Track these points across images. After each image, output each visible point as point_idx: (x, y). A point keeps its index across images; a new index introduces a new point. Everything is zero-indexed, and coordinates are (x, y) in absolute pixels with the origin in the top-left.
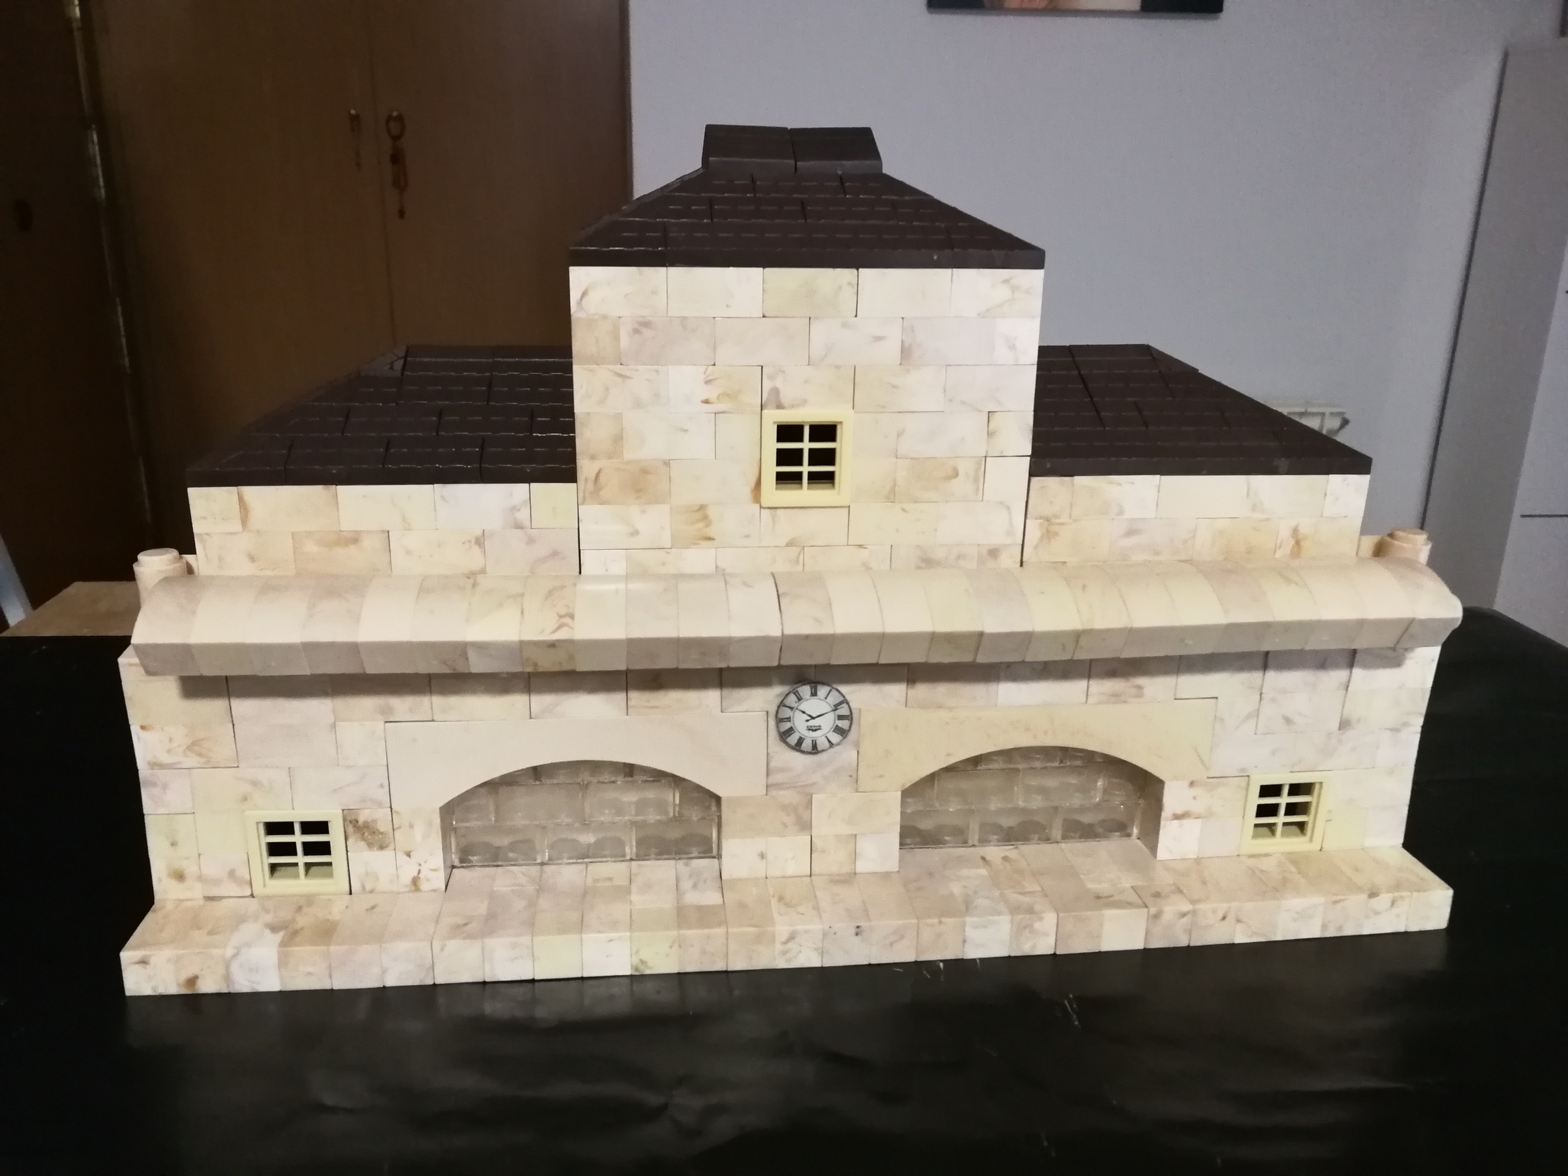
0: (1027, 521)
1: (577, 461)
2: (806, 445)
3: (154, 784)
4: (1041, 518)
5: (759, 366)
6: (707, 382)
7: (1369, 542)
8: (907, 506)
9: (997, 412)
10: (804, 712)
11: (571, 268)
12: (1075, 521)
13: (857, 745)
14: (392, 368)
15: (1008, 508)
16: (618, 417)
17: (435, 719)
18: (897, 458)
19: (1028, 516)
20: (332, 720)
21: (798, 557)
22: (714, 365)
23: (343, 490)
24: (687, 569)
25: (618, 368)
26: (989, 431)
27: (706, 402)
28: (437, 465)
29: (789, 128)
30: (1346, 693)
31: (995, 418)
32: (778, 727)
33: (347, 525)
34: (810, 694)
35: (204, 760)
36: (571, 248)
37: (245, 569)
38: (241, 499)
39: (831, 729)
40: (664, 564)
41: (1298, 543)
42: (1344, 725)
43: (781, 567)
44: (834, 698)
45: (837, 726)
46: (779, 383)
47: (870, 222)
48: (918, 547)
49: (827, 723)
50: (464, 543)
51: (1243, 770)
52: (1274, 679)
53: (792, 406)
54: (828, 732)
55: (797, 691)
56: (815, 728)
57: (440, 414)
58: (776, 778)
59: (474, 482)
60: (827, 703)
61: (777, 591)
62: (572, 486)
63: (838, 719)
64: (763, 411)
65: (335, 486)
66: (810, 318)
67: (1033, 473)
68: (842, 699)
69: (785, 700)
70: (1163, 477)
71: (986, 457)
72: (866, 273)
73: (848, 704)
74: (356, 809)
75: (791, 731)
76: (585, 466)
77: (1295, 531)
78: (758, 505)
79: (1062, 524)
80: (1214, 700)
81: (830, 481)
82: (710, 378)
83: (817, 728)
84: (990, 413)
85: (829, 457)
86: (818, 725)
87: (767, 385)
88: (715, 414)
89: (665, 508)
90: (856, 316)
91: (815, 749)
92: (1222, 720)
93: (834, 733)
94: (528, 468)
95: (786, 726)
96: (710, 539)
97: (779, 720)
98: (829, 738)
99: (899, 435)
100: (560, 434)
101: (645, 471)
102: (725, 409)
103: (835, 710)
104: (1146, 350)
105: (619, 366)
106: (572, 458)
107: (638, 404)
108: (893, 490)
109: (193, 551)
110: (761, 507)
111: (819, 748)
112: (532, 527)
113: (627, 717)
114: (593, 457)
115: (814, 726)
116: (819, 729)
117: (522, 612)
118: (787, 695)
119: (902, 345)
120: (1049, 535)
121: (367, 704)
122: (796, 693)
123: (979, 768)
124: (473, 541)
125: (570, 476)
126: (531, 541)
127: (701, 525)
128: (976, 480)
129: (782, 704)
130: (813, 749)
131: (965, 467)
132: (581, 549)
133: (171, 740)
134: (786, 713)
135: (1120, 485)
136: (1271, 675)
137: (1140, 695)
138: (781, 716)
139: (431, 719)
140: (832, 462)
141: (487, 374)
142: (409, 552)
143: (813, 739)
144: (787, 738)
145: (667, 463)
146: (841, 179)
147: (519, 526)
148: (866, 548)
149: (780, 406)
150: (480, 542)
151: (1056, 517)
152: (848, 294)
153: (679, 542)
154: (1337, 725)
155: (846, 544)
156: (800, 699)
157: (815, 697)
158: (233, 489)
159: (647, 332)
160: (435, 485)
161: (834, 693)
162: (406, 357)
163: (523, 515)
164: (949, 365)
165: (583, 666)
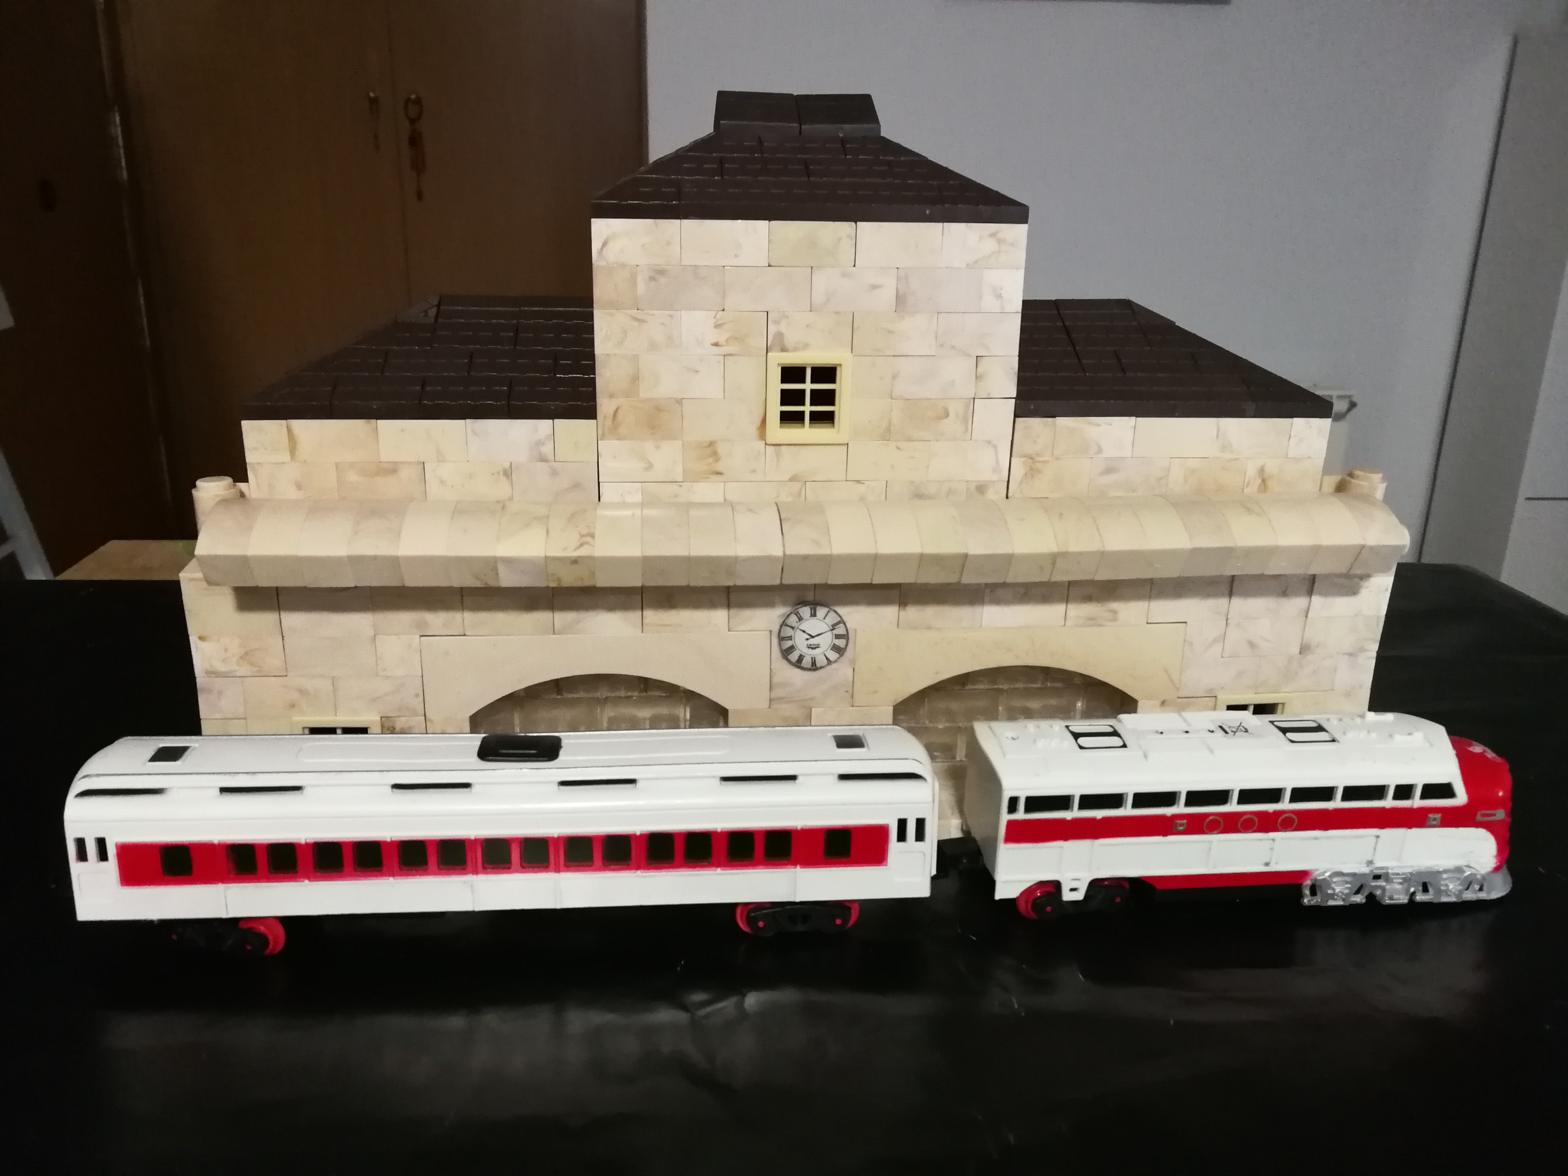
0: (1012, 459)
1: (597, 399)
2: (808, 386)
3: (210, 691)
4: (1025, 456)
5: (765, 311)
6: (717, 326)
7: (1331, 481)
8: (901, 444)
9: (984, 356)
10: (804, 632)
11: (593, 220)
12: (1057, 459)
13: (853, 662)
14: (426, 315)
15: (995, 447)
16: (635, 358)
17: (467, 634)
18: (892, 399)
19: (1013, 455)
20: (373, 633)
21: (800, 492)
22: (723, 310)
23: (382, 423)
24: (696, 499)
25: (634, 312)
26: (977, 375)
27: (716, 344)
28: (469, 402)
29: (795, 94)
30: (1306, 620)
31: (983, 363)
32: (780, 645)
33: (387, 455)
34: (809, 615)
35: (255, 669)
36: (592, 201)
37: (293, 494)
38: (289, 430)
39: (829, 647)
40: (676, 496)
41: (1264, 481)
42: (1304, 649)
43: (784, 498)
44: (832, 618)
45: (834, 644)
46: (783, 327)
47: (867, 180)
48: (912, 482)
49: (826, 641)
50: (493, 474)
51: (1211, 690)
52: (1240, 605)
53: (795, 349)
54: (826, 650)
55: (798, 612)
56: (814, 646)
57: (471, 357)
58: (778, 693)
59: (502, 417)
60: (826, 623)
61: (780, 516)
62: (591, 423)
63: (836, 638)
64: (768, 354)
65: (375, 420)
66: (812, 267)
67: (1017, 415)
68: (839, 619)
69: (787, 619)
70: (1138, 419)
71: (974, 399)
72: (866, 228)
73: (844, 624)
74: (394, 717)
75: (792, 648)
76: (604, 405)
77: (1262, 470)
78: (764, 442)
79: (1044, 462)
80: (1185, 624)
81: (831, 421)
82: (718, 323)
83: (816, 646)
84: (978, 358)
85: (829, 397)
86: (816, 643)
87: (773, 329)
88: (724, 356)
89: (678, 443)
90: (854, 266)
91: (814, 667)
92: (1191, 644)
93: (832, 651)
94: (552, 405)
95: (789, 643)
96: (720, 473)
97: (781, 639)
98: (827, 656)
99: (894, 377)
100: (582, 376)
101: (658, 409)
102: (733, 352)
103: (833, 629)
104: (1127, 304)
105: (637, 311)
106: (592, 396)
107: (653, 346)
108: (888, 430)
109: (245, 479)
110: (766, 444)
111: (818, 665)
112: (556, 460)
113: (642, 634)
114: (612, 396)
115: (814, 645)
116: (818, 647)
117: (548, 531)
118: (789, 615)
119: (897, 293)
120: (1032, 472)
121: (405, 618)
122: (797, 614)
123: (967, 688)
124: (502, 473)
125: (590, 413)
126: (554, 473)
127: (711, 460)
128: (965, 419)
129: (784, 624)
130: (812, 666)
131: (955, 408)
132: (600, 481)
133: (226, 650)
134: (788, 632)
135: (1100, 425)
136: (1236, 601)
137: (1114, 620)
138: (782, 635)
139: (463, 634)
140: (832, 403)
141: (515, 322)
142: (442, 482)
143: (812, 656)
144: (788, 655)
145: (680, 402)
146: (843, 142)
147: (543, 459)
148: (864, 483)
149: (784, 349)
150: (508, 473)
151: (1038, 455)
152: (847, 246)
153: (690, 477)
154: (1298, 651)
155: (845, 479)
156: (800, 619)
157: (815, 618)
158: (283, 422)
159: (663, 280)
160: (467, 420)
161: (832, 614)
162: (439, 306)
163: (547, 449)
164: (941, 313)
165: (602, 582)
